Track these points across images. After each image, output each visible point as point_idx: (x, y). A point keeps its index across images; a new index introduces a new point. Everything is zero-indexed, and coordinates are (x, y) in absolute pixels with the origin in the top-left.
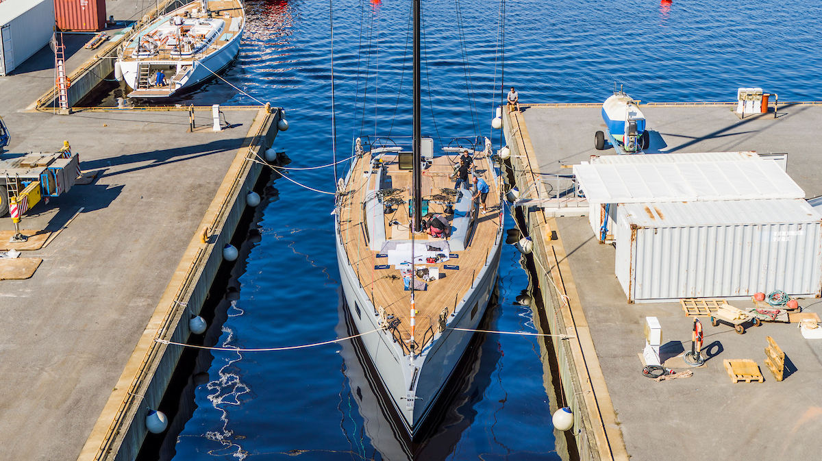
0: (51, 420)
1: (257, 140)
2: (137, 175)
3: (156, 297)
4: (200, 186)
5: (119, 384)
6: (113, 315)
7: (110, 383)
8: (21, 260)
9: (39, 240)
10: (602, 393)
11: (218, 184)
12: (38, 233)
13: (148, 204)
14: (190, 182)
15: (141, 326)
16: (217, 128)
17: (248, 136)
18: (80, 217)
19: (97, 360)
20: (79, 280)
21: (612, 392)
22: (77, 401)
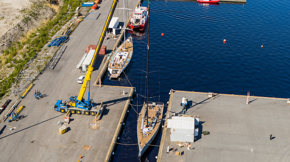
0: (102, 153)
1: (130, 98)
2: (112, 106)
3: (114, 134)
4: (120, 110)
5: (109, 149)
6: (108, 137)
7: (108, 148)
8: (97, 126)
9: (99, 121)
10: (161, 155)
11: (123, 110)
12: (99, 120)
13: (113, 114)
14: (119, 109)
15: (112, 140)
16: (124, 94)
17: (129, 96)
18: (104, 116)
19: (107, 145)
20: (104, 130)
21: (162, 155)
22: (105, 151)
